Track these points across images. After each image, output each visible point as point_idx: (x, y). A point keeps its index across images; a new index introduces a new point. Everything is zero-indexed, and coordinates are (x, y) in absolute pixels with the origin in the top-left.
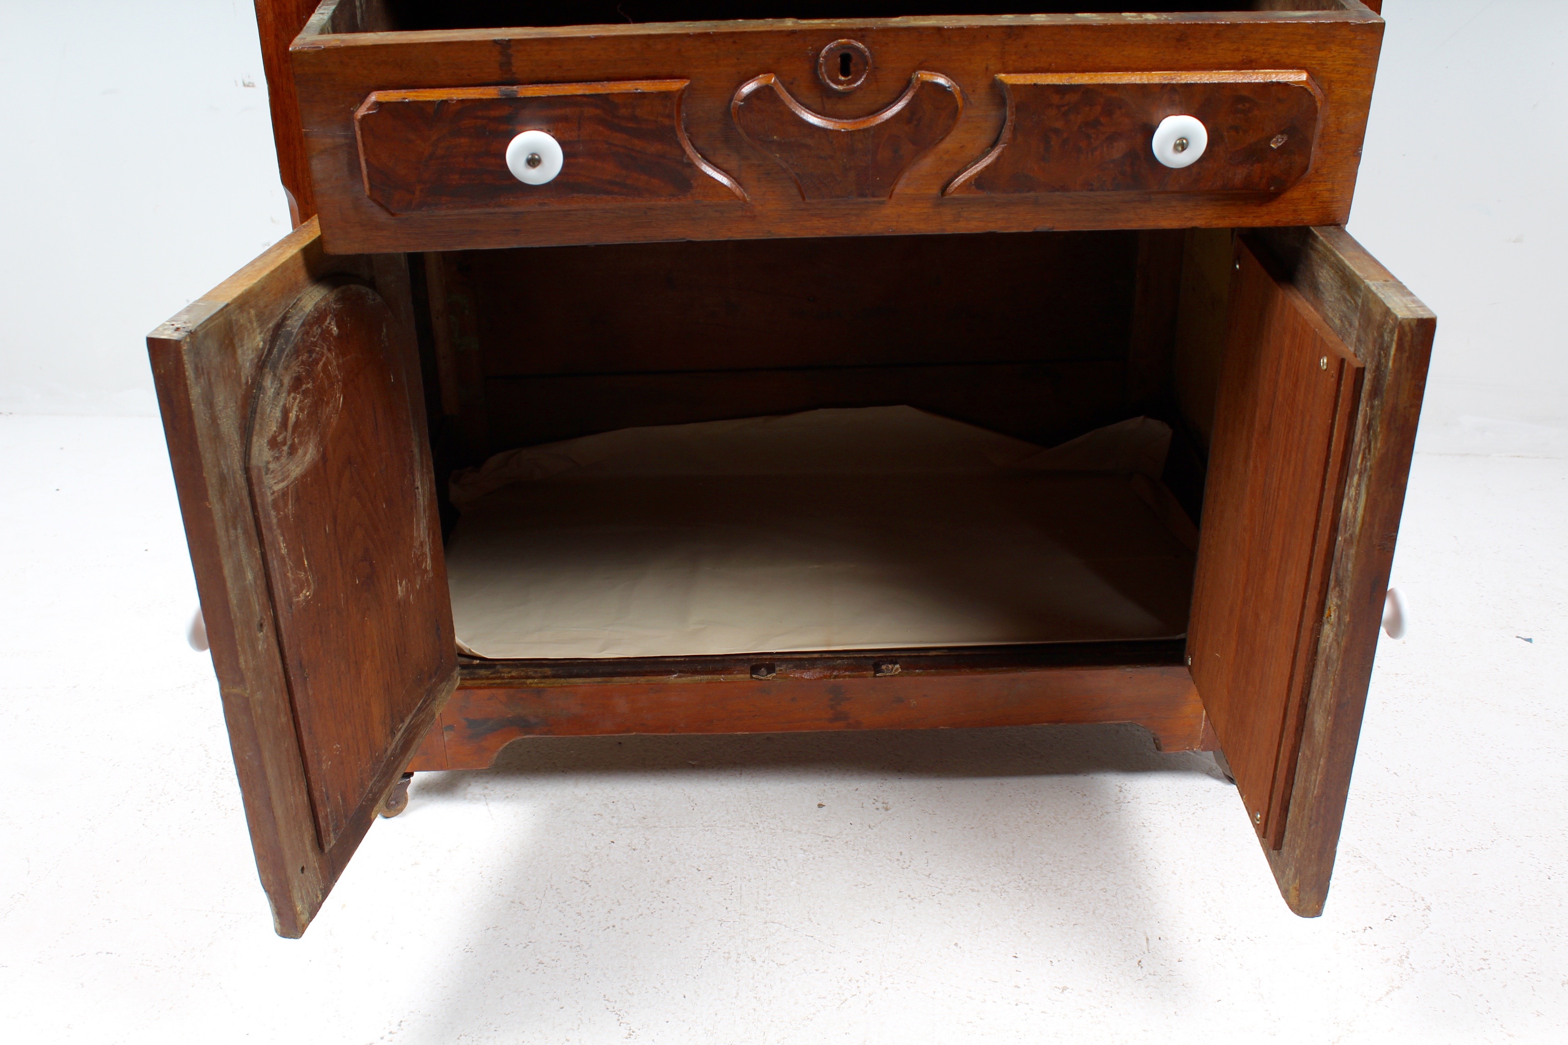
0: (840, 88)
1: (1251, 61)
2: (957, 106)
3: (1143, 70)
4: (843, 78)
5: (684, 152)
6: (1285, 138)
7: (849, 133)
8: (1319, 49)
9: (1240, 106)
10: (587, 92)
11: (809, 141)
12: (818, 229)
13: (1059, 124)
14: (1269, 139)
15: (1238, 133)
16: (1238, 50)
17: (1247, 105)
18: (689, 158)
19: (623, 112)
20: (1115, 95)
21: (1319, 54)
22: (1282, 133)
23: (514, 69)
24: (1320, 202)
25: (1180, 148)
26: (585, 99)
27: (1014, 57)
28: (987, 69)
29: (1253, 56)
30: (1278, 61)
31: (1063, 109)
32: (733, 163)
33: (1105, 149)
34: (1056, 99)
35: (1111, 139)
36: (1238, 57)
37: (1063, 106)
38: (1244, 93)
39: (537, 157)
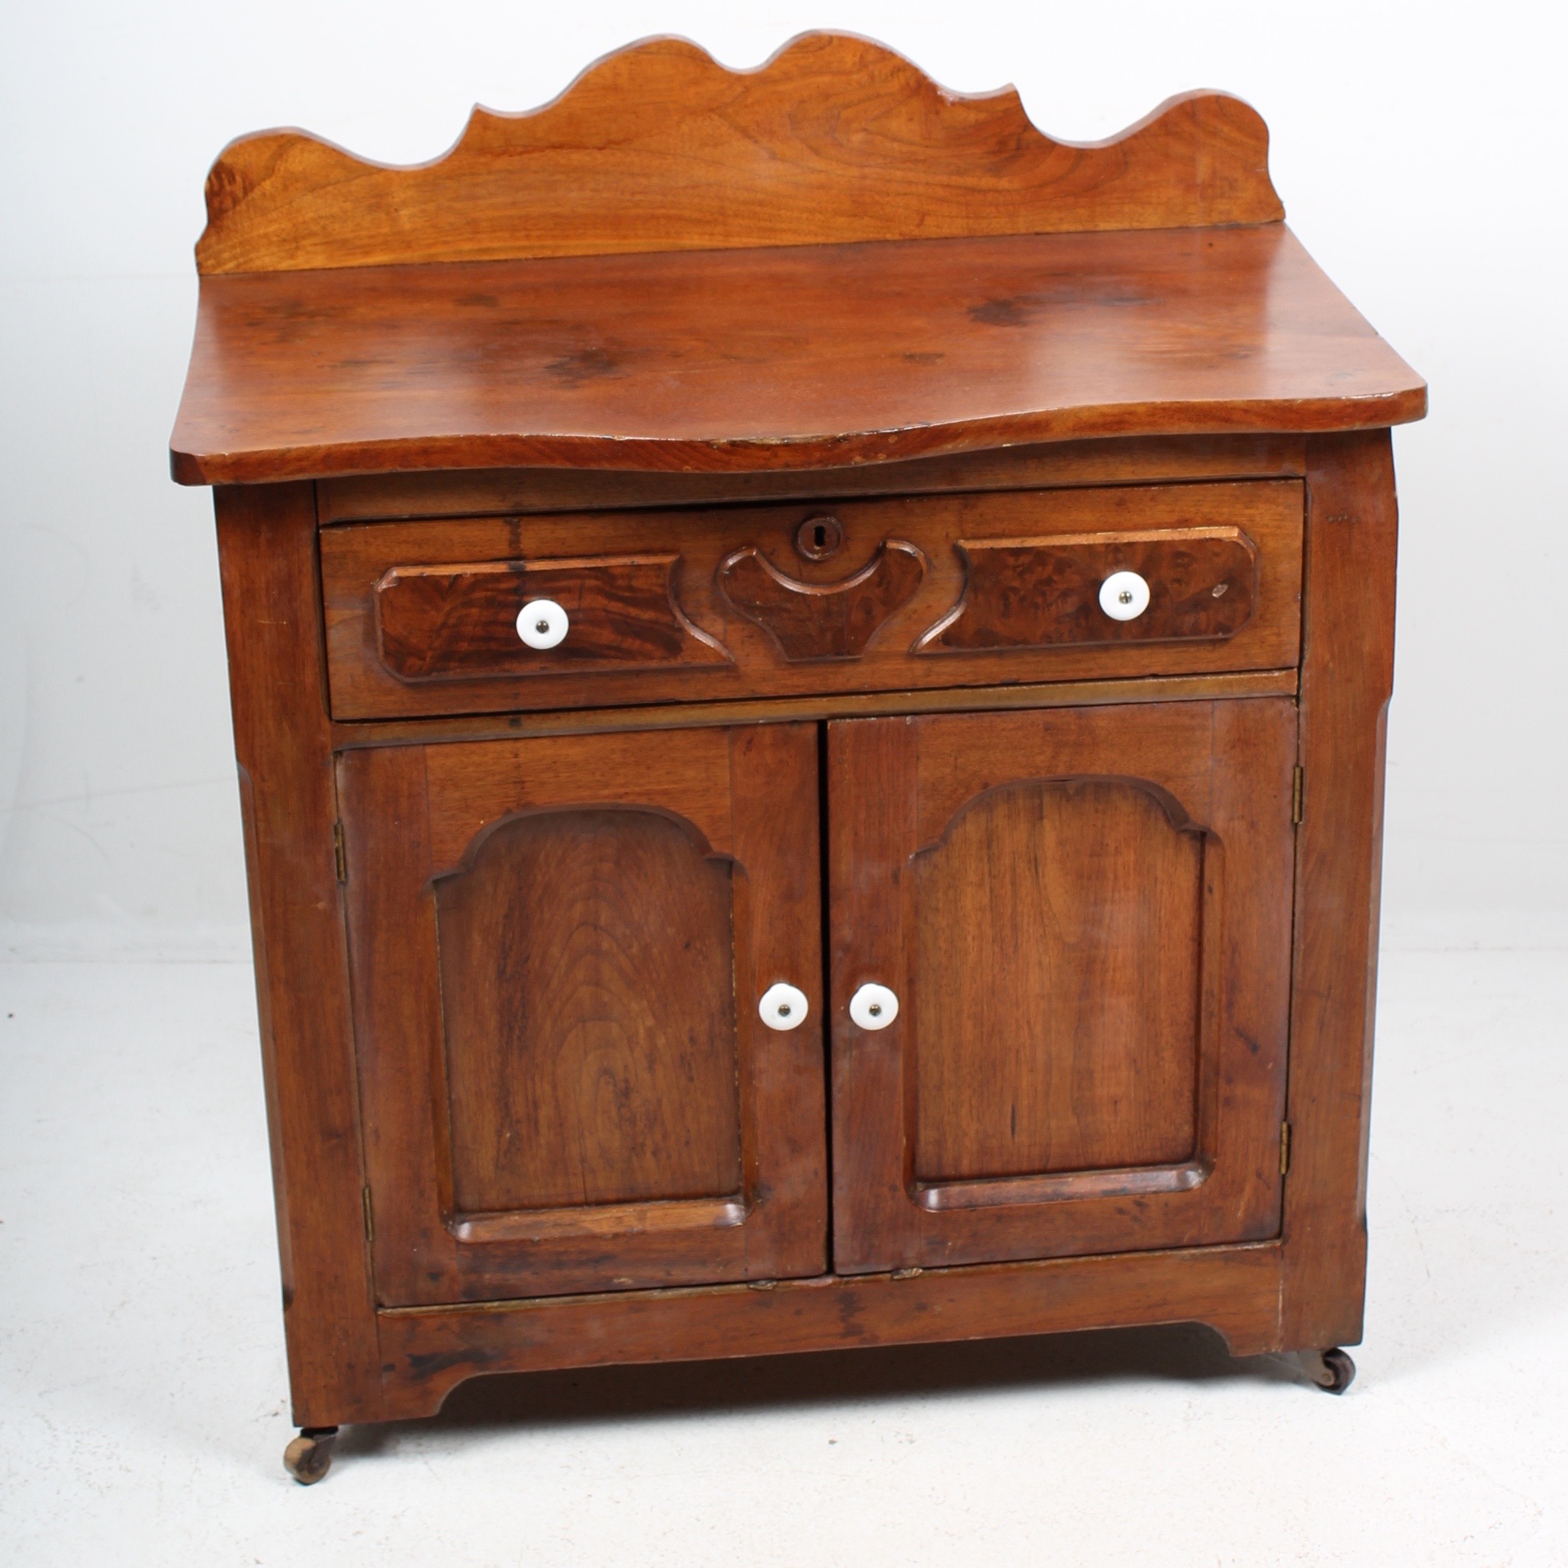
0: (816, 557)
1: (1187, 521)
2: (921, 571)
3: (1088, 532)
4: (818, 548)
5: (675, 618)
6: (1226, 587)
7: (826, 597)
8: (1247, 508)
9: (1180, 561)
10: (588, 566)
11: (789, 606)
12: (798, 686)
13: (1016, 584)
14: (1210, 589)
15: (1181, 585)
16: (1172, 511)
17: (1186, 560)
18: (679, 623)
19: (620, 582)
20: (1065, 555)
21: (1247, 512)
22: (1222, 583)
23: (521, 546)
24: (1269, 646)
25: (1124, 601)
26: (586, 572)
27: (970, 525)
28: (947, 535)
29: (1188, 516)
30: (1211, 519)
31: (1019, 570)
32: (719, 626)
33: (1060, 604)
34: (1011, 561)
35: (1065, 594)
36: (1174, 518)
37: (1018, 566)
38: (1182, 549)
39: (545, 624)
